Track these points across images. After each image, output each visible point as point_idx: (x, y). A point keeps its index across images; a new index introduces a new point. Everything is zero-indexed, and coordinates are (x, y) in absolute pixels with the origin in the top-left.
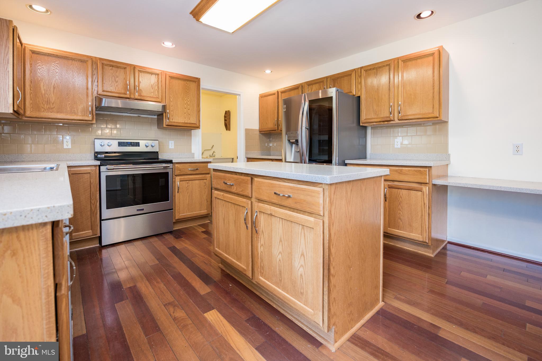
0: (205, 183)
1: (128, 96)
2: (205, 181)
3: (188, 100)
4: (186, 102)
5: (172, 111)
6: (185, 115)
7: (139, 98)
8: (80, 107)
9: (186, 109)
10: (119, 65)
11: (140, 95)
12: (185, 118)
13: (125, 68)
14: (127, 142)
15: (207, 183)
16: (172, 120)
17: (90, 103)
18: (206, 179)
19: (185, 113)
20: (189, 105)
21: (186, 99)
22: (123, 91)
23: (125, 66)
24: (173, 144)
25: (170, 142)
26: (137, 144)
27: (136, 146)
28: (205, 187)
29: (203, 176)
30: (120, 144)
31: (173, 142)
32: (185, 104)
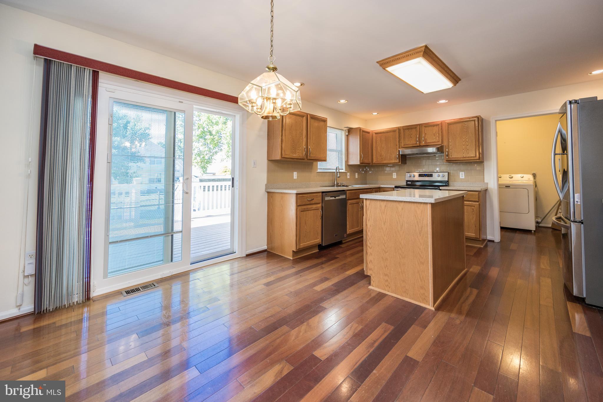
0: (473, 209)
1: (418, 145)
2: (473, 207)
3: (467, 138)
4: (464, 140)
5: (451, 149)
6: (464, 151)
7: (425, 144)
8: (393, 156)
9: (464, 145)
10: (412, 127)
11: (426, 143)
12: (464, 154)
13: (416, 128)
14: (424, 174)
15: (475, 210)
16: (451, 156)
17: (398, 153)
18: (474, 206)
19: (464, 149)
20: (467, 142)
21: (464, 137)
22: (415, 143)
23: (415, 127)
24: (464, 175)
25: (461, 173)
26: (431, 176)
27: (430, 177)
28: (474, 213)
29: (471, 203)
30: (420, 175)
31: (463, 173)
32: (464, 142)
